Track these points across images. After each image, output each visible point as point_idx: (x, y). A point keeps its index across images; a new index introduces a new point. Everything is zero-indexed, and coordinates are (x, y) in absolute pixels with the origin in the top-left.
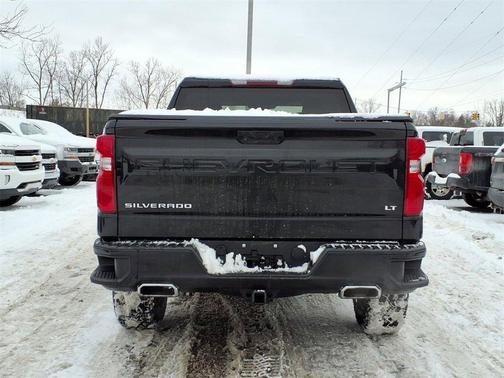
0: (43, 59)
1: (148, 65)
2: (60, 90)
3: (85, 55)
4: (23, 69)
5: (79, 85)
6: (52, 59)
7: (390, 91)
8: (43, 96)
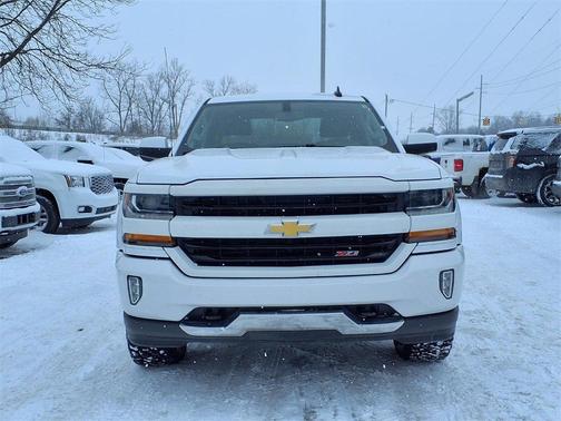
0: (122, 83)
1: (223, 84)
2: (139, 113)
3: (162, 77)
4: (103, 93)
5: (157, 107)
6: (130, 82)
7: (458, 101)
8: (123, 119)
